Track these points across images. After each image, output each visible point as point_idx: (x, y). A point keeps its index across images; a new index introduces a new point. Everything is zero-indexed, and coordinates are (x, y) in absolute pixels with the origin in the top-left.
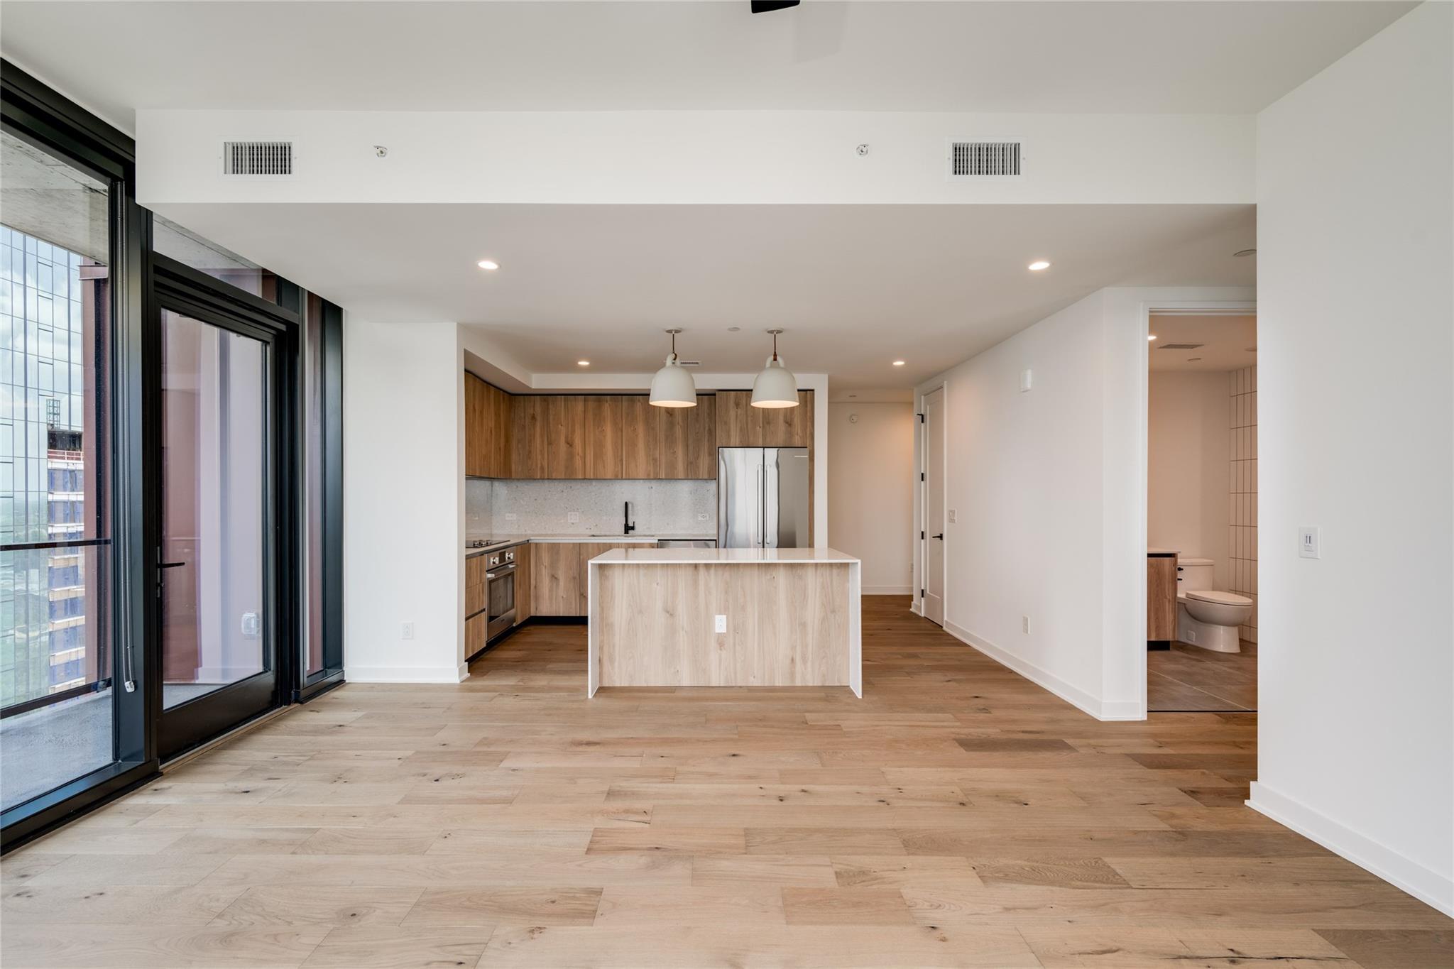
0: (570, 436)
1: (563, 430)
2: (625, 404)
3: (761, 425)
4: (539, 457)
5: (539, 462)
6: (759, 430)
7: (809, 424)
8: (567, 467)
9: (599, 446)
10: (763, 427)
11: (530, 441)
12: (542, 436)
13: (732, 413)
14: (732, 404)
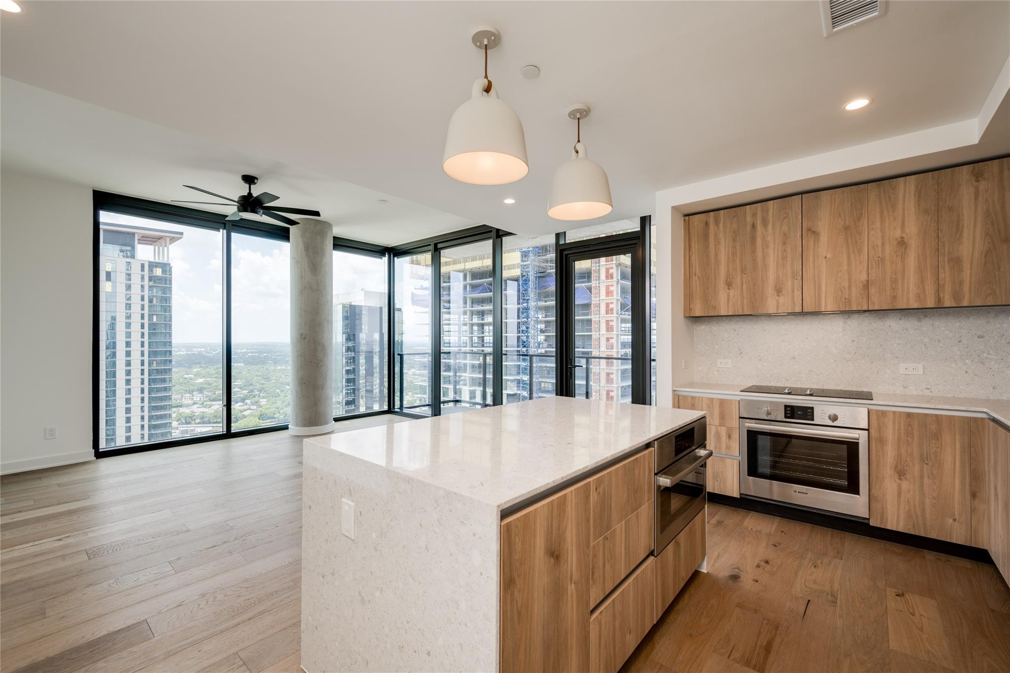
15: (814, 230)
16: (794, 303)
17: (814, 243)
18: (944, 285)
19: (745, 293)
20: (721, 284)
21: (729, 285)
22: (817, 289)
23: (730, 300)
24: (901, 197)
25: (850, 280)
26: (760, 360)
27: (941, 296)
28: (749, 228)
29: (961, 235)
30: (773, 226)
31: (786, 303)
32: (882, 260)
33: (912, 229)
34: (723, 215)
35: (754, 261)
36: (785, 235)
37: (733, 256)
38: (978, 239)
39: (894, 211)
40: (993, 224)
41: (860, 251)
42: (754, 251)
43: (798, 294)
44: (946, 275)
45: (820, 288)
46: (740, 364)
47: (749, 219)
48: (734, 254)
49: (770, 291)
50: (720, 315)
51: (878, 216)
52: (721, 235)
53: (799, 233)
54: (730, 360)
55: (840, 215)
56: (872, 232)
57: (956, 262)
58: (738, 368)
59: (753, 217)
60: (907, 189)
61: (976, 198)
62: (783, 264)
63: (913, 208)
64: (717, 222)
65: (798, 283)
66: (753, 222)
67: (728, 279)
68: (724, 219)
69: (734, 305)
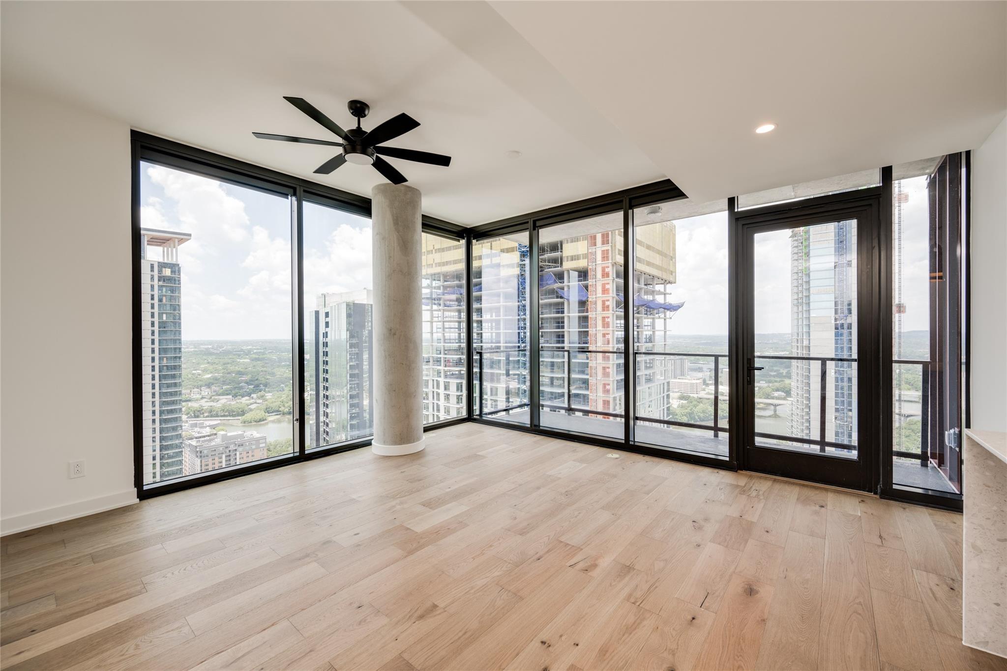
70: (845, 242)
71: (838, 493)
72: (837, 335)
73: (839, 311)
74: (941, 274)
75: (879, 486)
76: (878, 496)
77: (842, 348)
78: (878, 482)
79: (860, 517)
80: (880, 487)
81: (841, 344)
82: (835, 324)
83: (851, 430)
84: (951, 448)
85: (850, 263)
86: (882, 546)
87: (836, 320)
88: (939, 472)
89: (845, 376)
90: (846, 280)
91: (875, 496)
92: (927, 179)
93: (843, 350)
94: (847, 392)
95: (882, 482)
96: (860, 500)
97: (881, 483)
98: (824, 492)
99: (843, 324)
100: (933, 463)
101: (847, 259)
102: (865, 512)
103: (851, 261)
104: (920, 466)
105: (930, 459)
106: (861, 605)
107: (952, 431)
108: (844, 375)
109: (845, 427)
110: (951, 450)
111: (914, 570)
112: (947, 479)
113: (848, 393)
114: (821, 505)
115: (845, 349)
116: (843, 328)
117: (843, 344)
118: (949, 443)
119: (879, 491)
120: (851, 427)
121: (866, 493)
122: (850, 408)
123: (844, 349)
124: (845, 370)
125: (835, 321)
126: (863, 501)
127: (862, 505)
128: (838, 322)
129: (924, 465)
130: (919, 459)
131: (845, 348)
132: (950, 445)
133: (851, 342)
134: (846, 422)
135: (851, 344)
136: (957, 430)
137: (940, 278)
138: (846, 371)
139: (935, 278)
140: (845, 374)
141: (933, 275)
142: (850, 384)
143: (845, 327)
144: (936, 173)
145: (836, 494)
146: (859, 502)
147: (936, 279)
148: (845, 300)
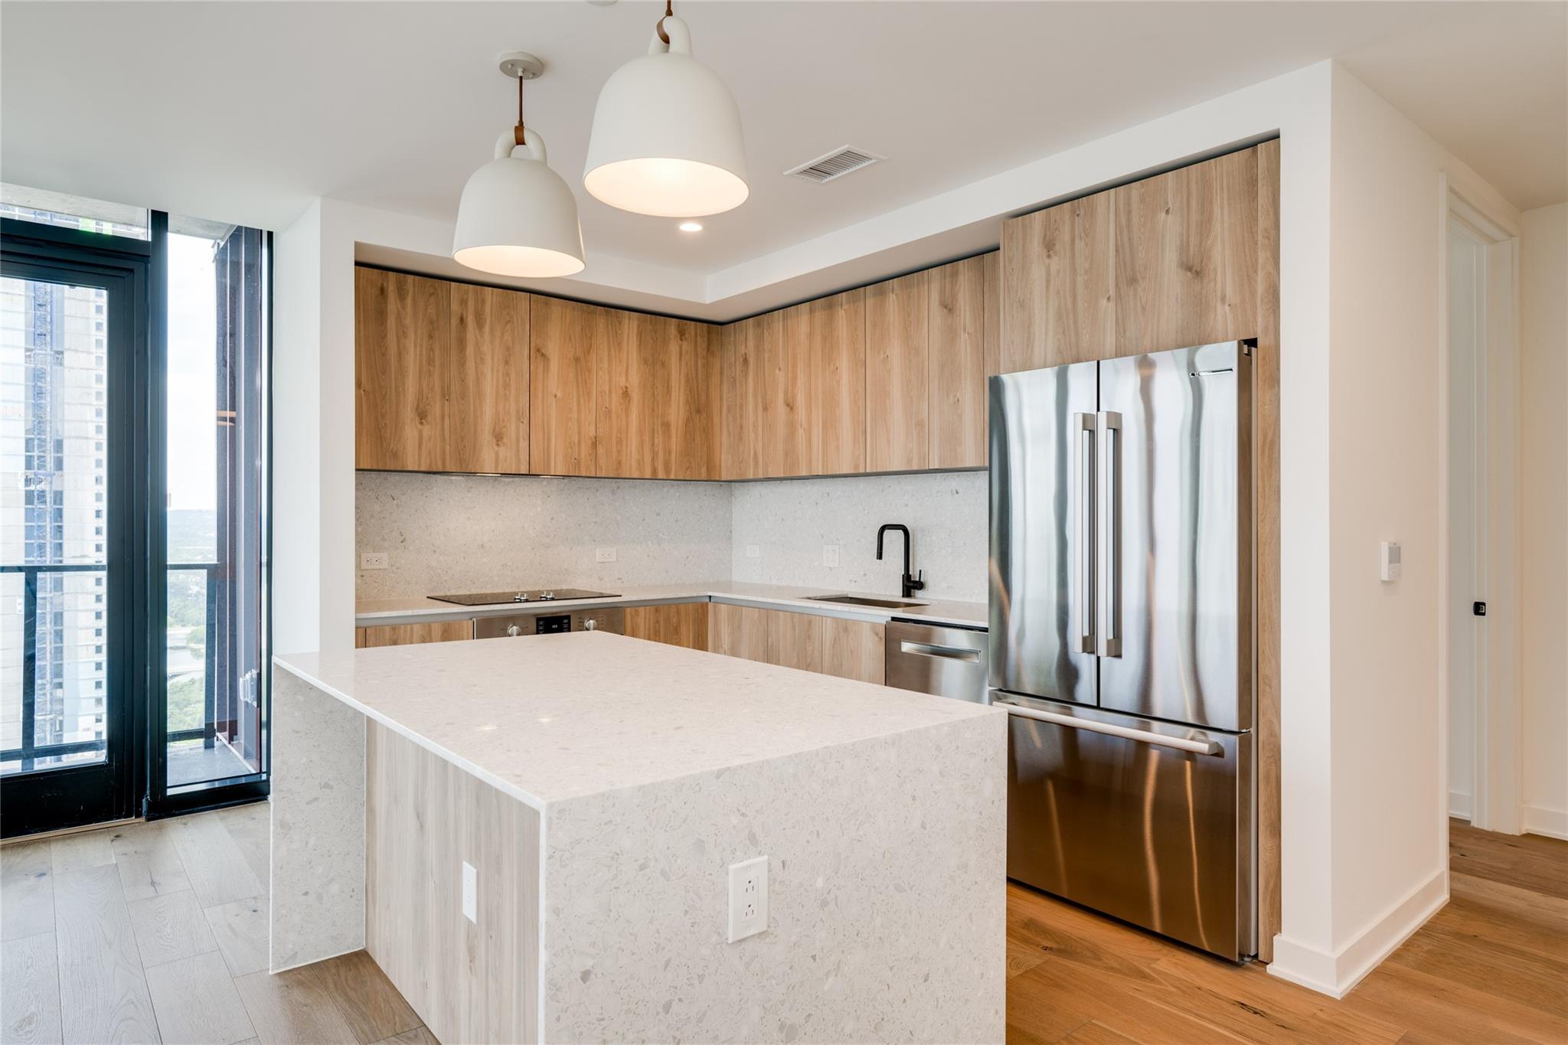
0: (790, 391)
1: (780, 376)
2: (870, 302)
3: (1112, 292)
4: (752, 436)
5: (752, 448)
6: (1107, 309)
7: (1262, 256)
8: (786, 454)
9: (831, 401)
10: (1119, 297)
11: (741, 408)
12: (755, 396)
13: (1037, 273)
14: (1036, 246)
15: (544, 352)
16: (518, 460)
17: (544, 372)
18: (658, 452)
19: (447, 434)
20: (409, 413)
21: (422, 416)
22: (546, 442)
23: (424, 444)
24: (626, 336)
25: (579, 433)
26: (434, 552)
27: (656, 465)
28: (454, 321)
29: (670, 396)
30: (492, 330)
31: (510, 458)
32: (609, 412)
33: (635, 379)
34: (412, 284)
35: (463, 381)
36: (508, 349)
37: (429, 364)
38: (681, 405)
39: (619, 352)
40: (690, 391)
41: (589, 394)
42: (462, 363)
43: (524, 444)
44: (659, 439)
45: (549, 440)
46: (403, 561)
47: (455, 306)
48: (431, 361)
49: (486, 436)
50: (406, 469)
51: (606, 353)
52: (408, 321)
53: (526, 352)
54: (386, 554)
55: (570, 339)
56: (600, 373)
57: (666, 426)
58: (397, 568)
59: (461, 303)
60: (630, 325)
61: (680, 359)
62: (506, 395)
63: (635, 354)
64: (402, 295)
65: (524, 428)
66: (462, 314)
67: (420, 404)
68: (414, 292)
69: (430, 453)
70: (49, 307)
71: (70, 838)
72: (29, 515)
73: (36, 462)
74: (233, 414)
75: (144, 800)
76: (142, 819)
77: (41, 547)
78: (141, 793)
79: (116, 864)
80: (147, 800)
81: (39, 538)
82: (26, 491)
83: (61, 729)
84: (247, 703)
85: (60, 356)
86: (158, 896)
87: (28, 481)
88: (231, 751)
89: (48, 609)
90: (51, 392)
91: (138, 820)
92: (213, 247)
93: (45, 552)
94: (53, 645)
95: (150, 791)
96: (112, 837)
97: (148, 792)
98: (43, 846)
99: (43, 491)
100: (222, 737)
101: (55, 349)
102: (123, 855)
103: (62, 353)
104: (203, 749)
105: (218, 734)
106: (133, 1003)
107: (248, 676)
108: (46, 608)
109: (48, 726)
110: (248, 707)
111: (206, 910)
112: (241, 757)
113: (56, 648)
114: (40, 872)
115: (48, 549)
116: (45, 502)
117: (44, 537)
118: (245, 697)
119: (144, 808)
120: (61, 722)
121: (122, 821)
122: (59, 680)
123: (45, 547)
124: (48, 595)
125: (26, 485)
126: (117, 836)
127: (116, 843)
128: (32, 487)
129: (209, 746)
130: (202, 738)
131: (48, 546)
132: (246, 700)
133: (61, 532)
134: (51, 714)
135: (61, 538)
136: (255, 672)
137: (232, 420)
138: (52, 598)
139: (224, 419)
140: (48, 607)
141: (223, 414)
142: (60, 628)
143: (48, 499)
144: (227, 242)
145: (68, 841)
146: (112, 841)
147: (226, 421)
148: (48, 439)
